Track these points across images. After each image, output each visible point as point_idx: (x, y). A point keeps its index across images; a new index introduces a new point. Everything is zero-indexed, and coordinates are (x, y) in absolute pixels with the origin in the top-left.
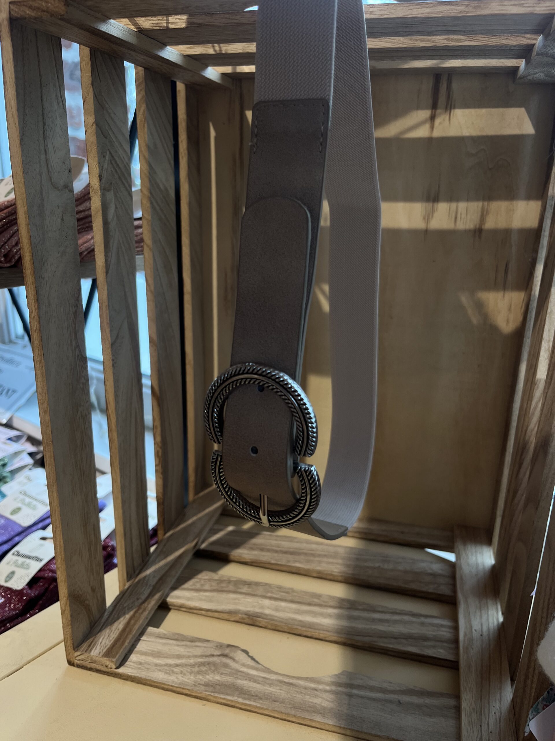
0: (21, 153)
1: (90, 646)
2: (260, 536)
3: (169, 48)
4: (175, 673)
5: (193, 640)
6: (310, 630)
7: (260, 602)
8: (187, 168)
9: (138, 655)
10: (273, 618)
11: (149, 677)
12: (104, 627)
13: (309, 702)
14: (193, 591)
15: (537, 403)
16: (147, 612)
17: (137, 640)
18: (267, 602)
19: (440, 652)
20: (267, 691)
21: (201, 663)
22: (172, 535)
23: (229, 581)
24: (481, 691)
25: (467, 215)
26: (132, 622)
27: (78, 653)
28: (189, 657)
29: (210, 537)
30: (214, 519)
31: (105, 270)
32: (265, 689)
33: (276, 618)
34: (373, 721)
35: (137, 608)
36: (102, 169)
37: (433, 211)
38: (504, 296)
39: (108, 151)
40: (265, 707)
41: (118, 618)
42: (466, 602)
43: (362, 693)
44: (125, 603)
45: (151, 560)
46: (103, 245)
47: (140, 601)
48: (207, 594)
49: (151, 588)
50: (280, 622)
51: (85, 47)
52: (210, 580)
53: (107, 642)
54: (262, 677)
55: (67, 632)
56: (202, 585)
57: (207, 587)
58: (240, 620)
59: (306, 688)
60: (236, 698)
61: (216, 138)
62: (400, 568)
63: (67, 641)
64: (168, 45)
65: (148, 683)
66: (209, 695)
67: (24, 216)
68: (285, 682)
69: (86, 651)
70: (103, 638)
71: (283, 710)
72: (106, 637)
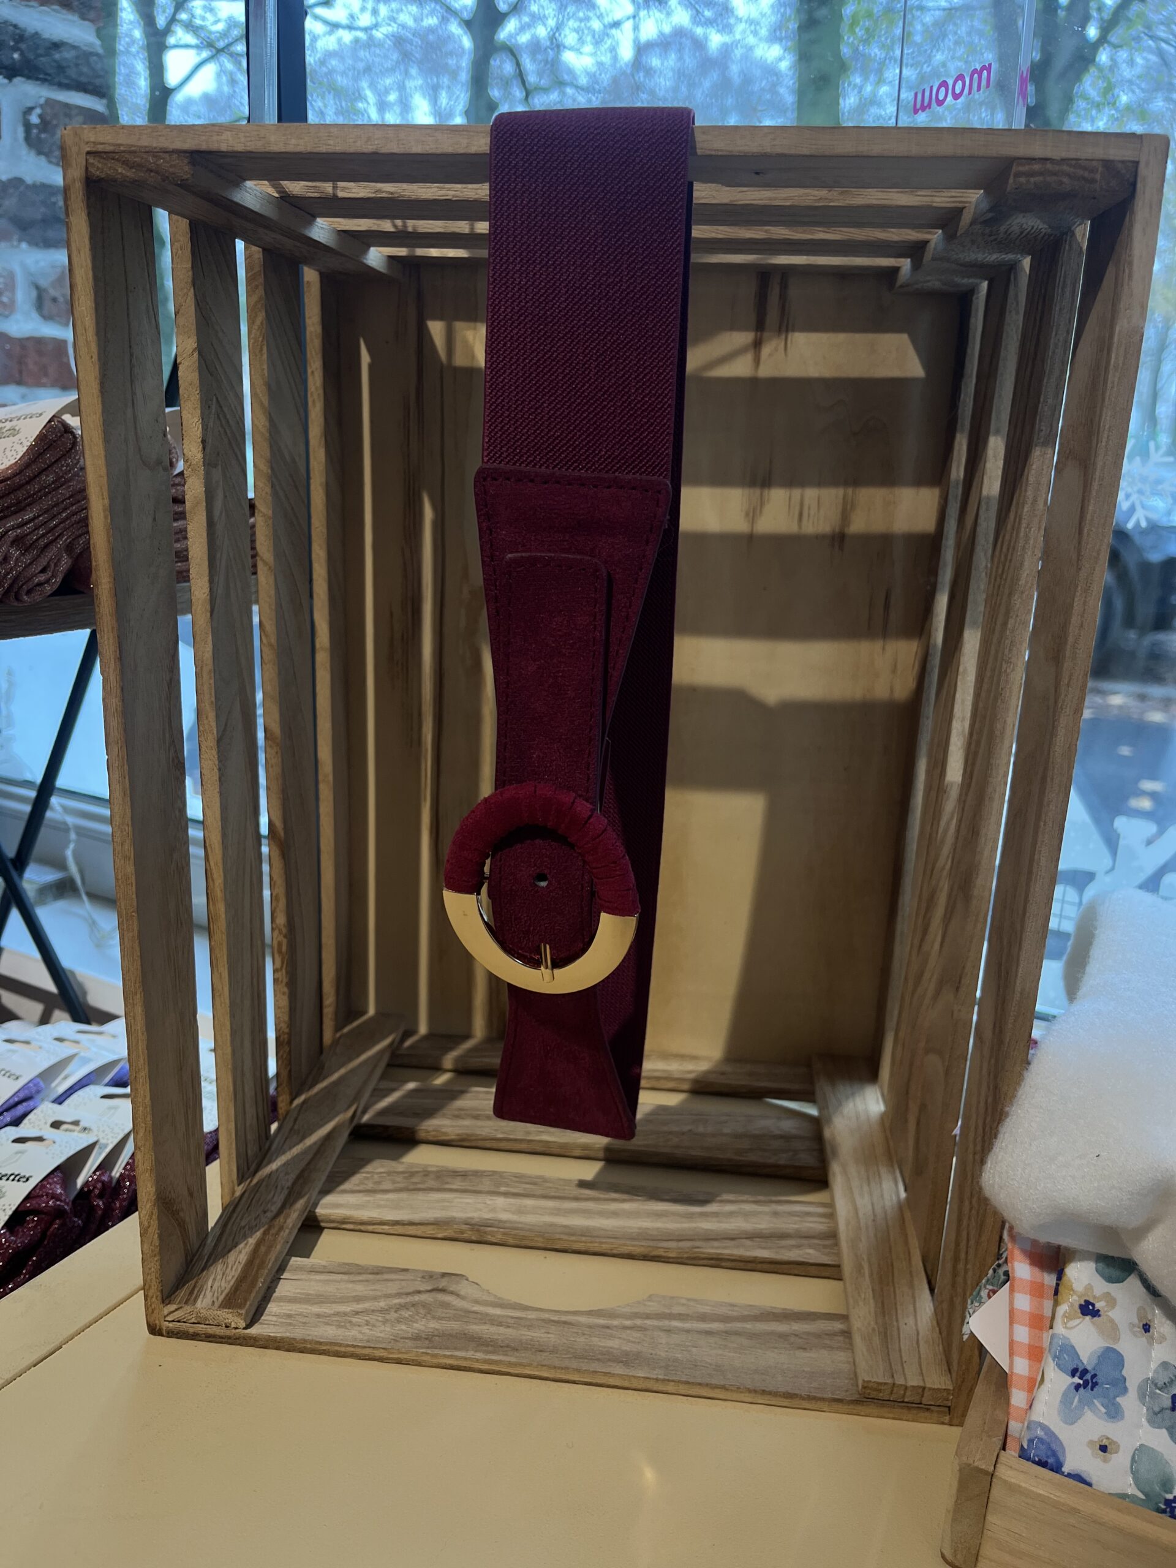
0: (100, 406)
1: (191, 1293)
2: (468, 1095)
3: (320, 221)
4: (355, 1325)
5: (378, 1271)
6: (584, 1239)
7: (489, 1202)
8: (322, 420)
9: (282, 1304)
10: (516, 1225)
11: (309, 1335)
12: (211, 1261)
13: (600, 1347)
14: (361, 1195)
15: (948, 824)
16: (287, 1231)
17: (275, 1279)
18: (500, 1201)
19: (809, 1254)
20: (524, 1337)
21: (400, 1304)
22: (304, 1102)
23: (426, 1173)
24: (883, 1303)
25: (819, 508)
26: (263, 1249)
27: (172, 1307)
28: (375, 1298)
29: (376, 1102)
30: (378, 1072)
31: (208, 607)
32: (522, 1335)
33: (520, 1226)
34: (711, 1364)
35: (266, 1227)
36: (206, 430)
37: (762, 504)
38: (884, 649)
39: (214, 399)
40: (524, 1361)
41: (236, 1247)
42: (845, 1172)
43: (687, 1325)
44: (241, 1219)
45: (274, 1146)
46: (207, 563)
47: (269, 1215)
48: (391, 1196)
49: (286, 1192)
50: (529, 1230)
51: (179, 218)
52: (389, 1173)
53: (223, 1285)
54: (512, 1317)
55: (150, 1269)
56: (379, 1183)
57: (385, 1186)
58: (456, 1236)
59: (590, 1327)
60: (472, 1352)
61: (371, 367)
62: (726, 1130)
63: (150, 1287)
64: (319, 217)
65: (309, 1346)
66: (423, 1353)
67: (102, 514)
68: (553, 1321)
69: (186, 1303)
70: (214, 1279)
71: (557, 1363)
72: (219, 1277)
